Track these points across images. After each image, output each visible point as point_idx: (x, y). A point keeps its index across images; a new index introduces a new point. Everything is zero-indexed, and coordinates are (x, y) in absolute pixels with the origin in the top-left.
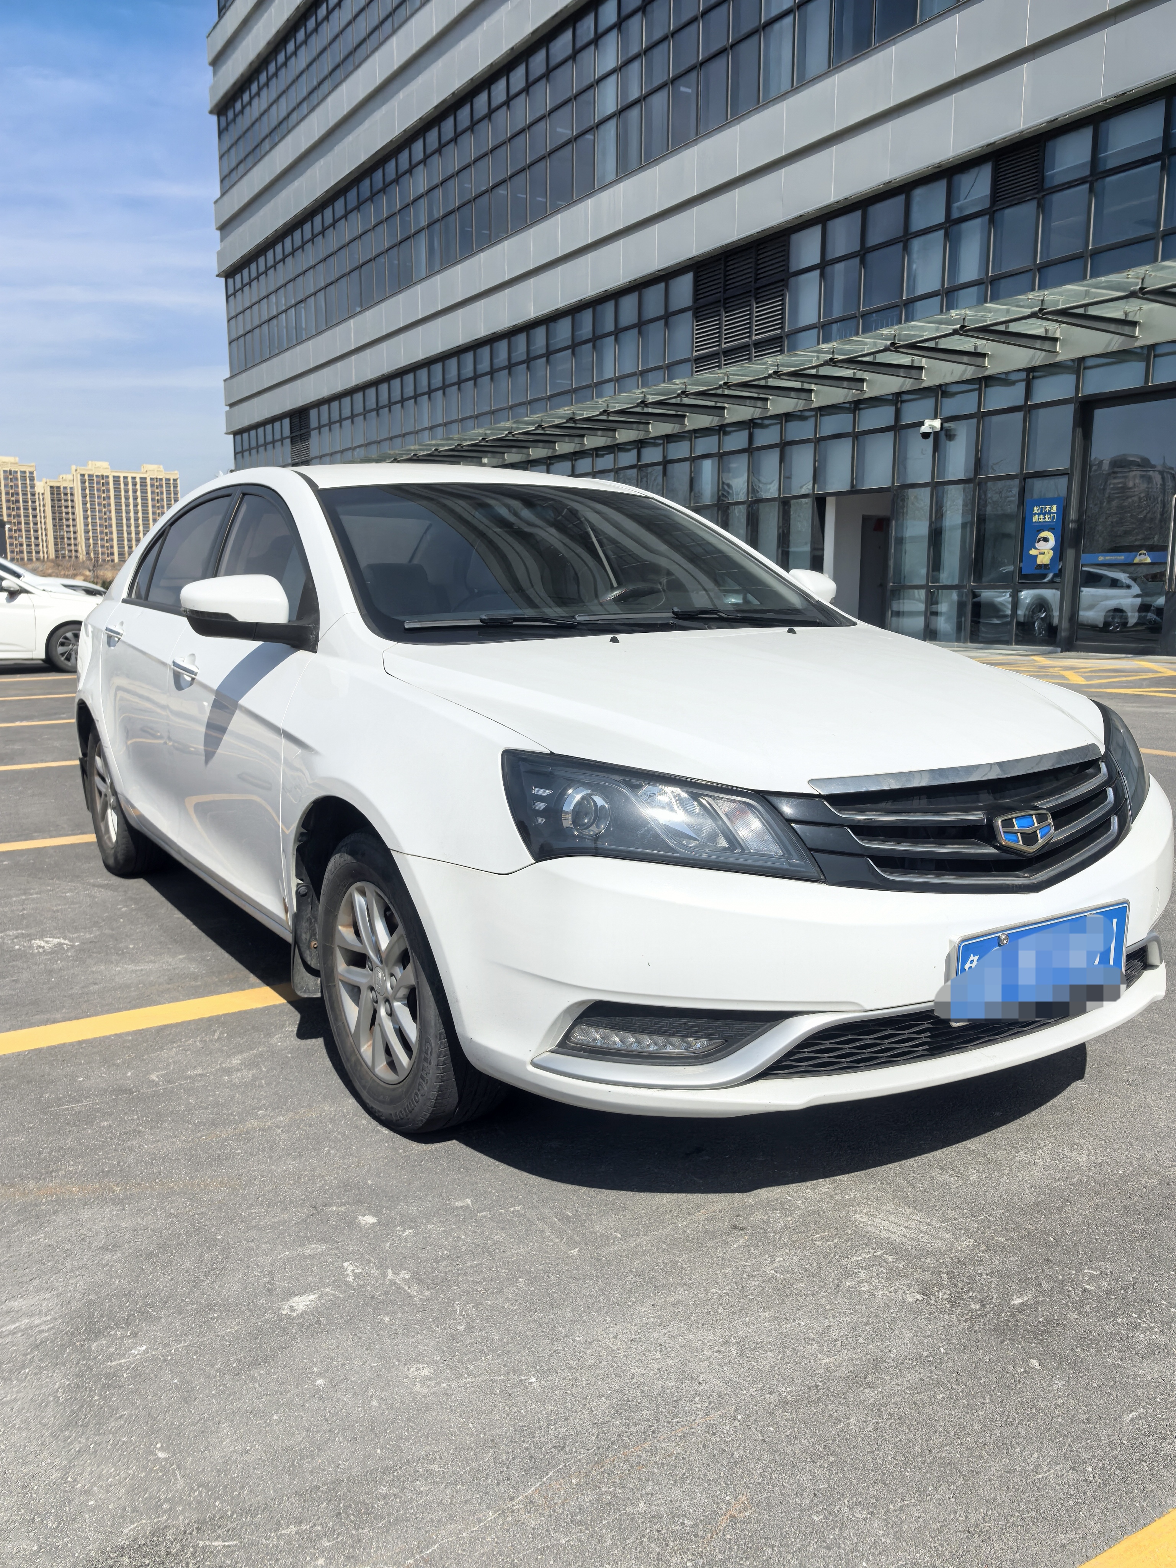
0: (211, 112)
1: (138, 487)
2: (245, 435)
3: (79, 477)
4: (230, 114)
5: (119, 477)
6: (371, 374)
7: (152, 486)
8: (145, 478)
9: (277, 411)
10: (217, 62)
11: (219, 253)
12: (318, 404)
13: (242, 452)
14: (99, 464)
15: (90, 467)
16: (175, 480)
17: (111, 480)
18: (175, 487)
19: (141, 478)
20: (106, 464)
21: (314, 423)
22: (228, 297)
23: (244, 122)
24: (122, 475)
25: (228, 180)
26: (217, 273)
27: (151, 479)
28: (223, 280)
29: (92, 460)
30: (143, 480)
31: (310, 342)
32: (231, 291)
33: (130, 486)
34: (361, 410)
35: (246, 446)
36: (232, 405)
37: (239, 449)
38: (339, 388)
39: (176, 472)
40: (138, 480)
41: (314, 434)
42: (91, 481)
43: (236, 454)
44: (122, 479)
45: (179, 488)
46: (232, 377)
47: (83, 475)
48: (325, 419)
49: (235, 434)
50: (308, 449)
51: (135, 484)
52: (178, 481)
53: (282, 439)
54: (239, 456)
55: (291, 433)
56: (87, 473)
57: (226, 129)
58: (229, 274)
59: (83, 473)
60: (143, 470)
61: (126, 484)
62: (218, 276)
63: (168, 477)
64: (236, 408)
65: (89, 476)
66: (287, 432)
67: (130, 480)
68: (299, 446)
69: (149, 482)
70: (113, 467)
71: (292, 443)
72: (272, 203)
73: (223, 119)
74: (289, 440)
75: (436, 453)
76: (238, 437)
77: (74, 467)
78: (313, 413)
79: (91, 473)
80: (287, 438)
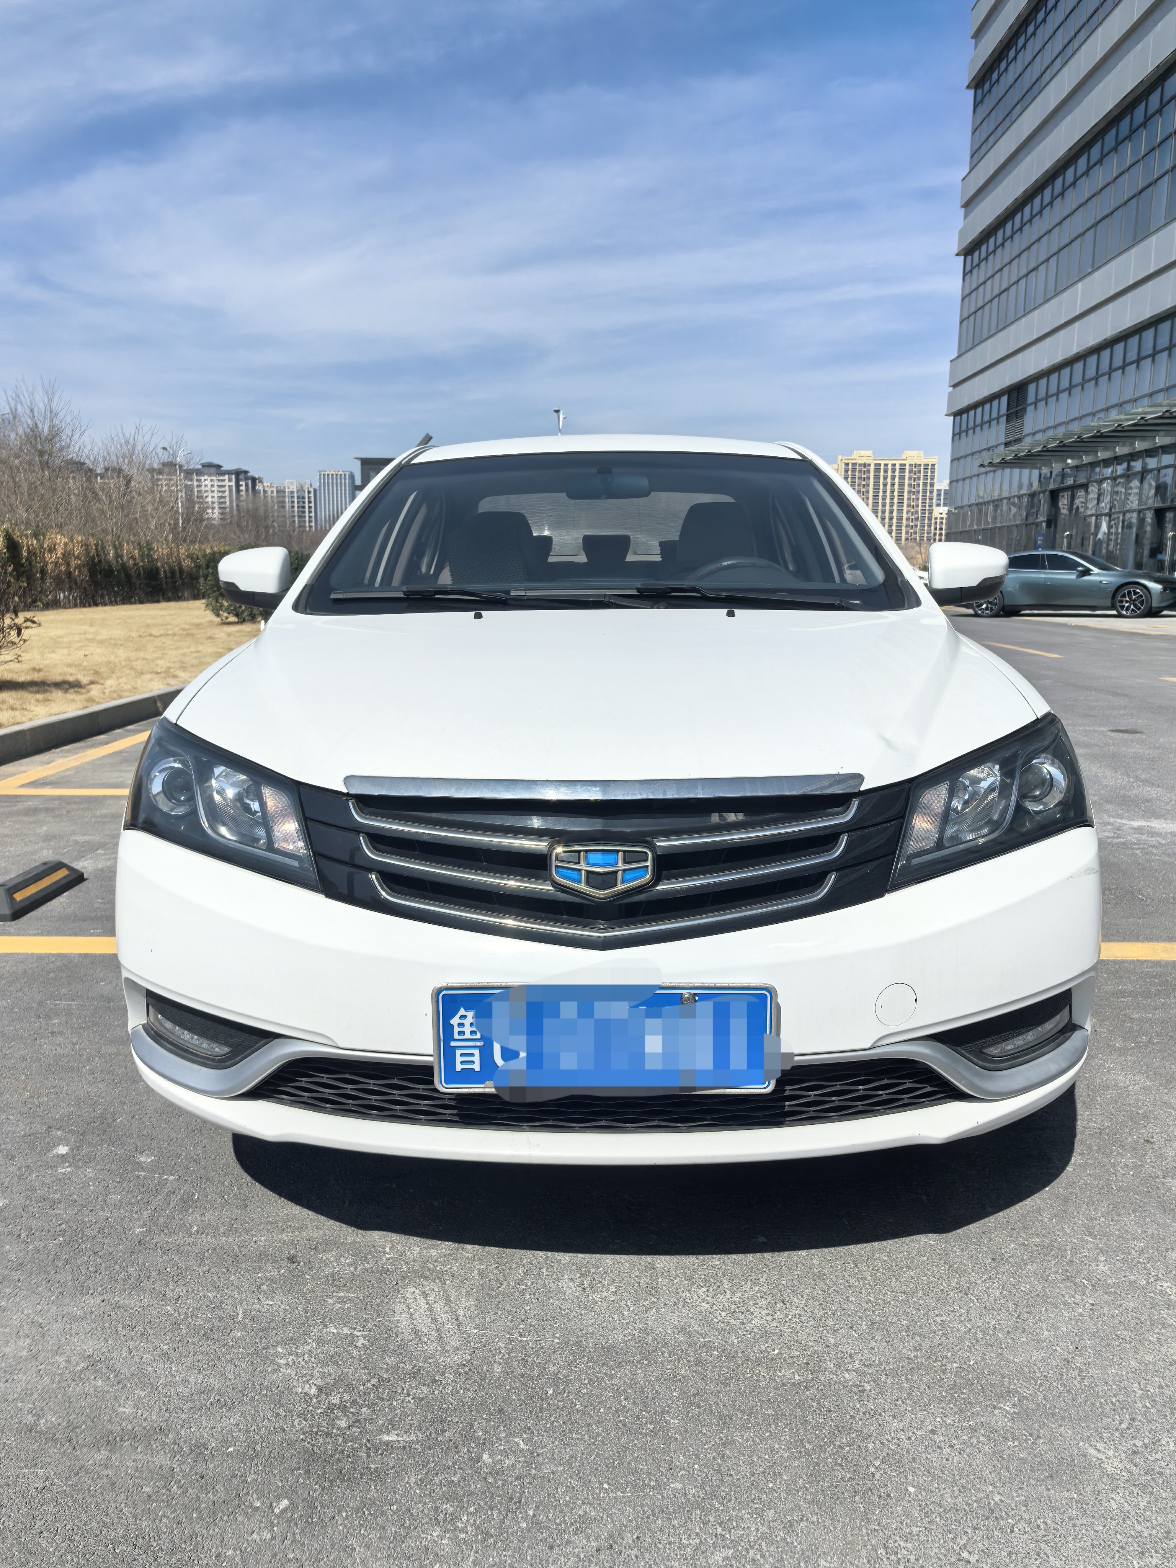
0: (968, 87)
1: (897, 473)
2: (965, 416)
3: (843, 466)
4: (987, 86)
5: (880, 465)
6: (1092, 341)
7: (910, 472)
8: (905, 465)
9: (996, 388)
10: (978, 35)
11: (961, 232)
12: (1036, 378)
13: (960, 434)
14: (862, 453)
15: (854, 456)
16: (933, 465)
17: (872, 468)
18: (933, 472)
19: (901, 465)
20: (869, 453)
21: (1031, 398)
22: (965, 275)
23: (998, 91)
24: (882, 463)
25: (977, 154)
26: (956, 252)
27: (911, 465)
28: (962, 258)
29: (857, 450)
30: (903, 466)
31: (1036, 312)
32: (968, 268)
33: (889, 473)
34: (1080, 380)
35: (964, 427)
36: (954, 386)
37: (957, 431)
38: (1059, 358)
39: (936, 457)
40: (897, 467)
41: (1030, 409)
42: (854, 469)
43: (954, 435)
44: (882, 467)
45: (936, 474)
46: (959, 356)
47: (847, 465)
48: (1042, 393)
49: (958, 414)
50: (1022, 426)
51: (894, 471)
52: (936, 466)
53: (998, 419)
54: (957, 437)
55: (1008, 410)
56: (850, 462)
57: (982, 101)
58: (968, 251)
59: (847, 462)
60: (904, 457)
61: (886, 471)
62: (957, 255)
63: (926, 462)
64: (958, 388)
65: (854, 464)
66: (1004, 410)
67: (890, 467)
68: (1015, 423)
69: (907, 468)
70: (876, 455)
71: (1008, 421)
72: (1016, 172)
73: (980, 91)
74: (1005, 418)
75: (1142, 422)
76: (958, 418)
77: (840, 457)
78: (1032, 388)
79: (854, 462)
80: (1003, 416)
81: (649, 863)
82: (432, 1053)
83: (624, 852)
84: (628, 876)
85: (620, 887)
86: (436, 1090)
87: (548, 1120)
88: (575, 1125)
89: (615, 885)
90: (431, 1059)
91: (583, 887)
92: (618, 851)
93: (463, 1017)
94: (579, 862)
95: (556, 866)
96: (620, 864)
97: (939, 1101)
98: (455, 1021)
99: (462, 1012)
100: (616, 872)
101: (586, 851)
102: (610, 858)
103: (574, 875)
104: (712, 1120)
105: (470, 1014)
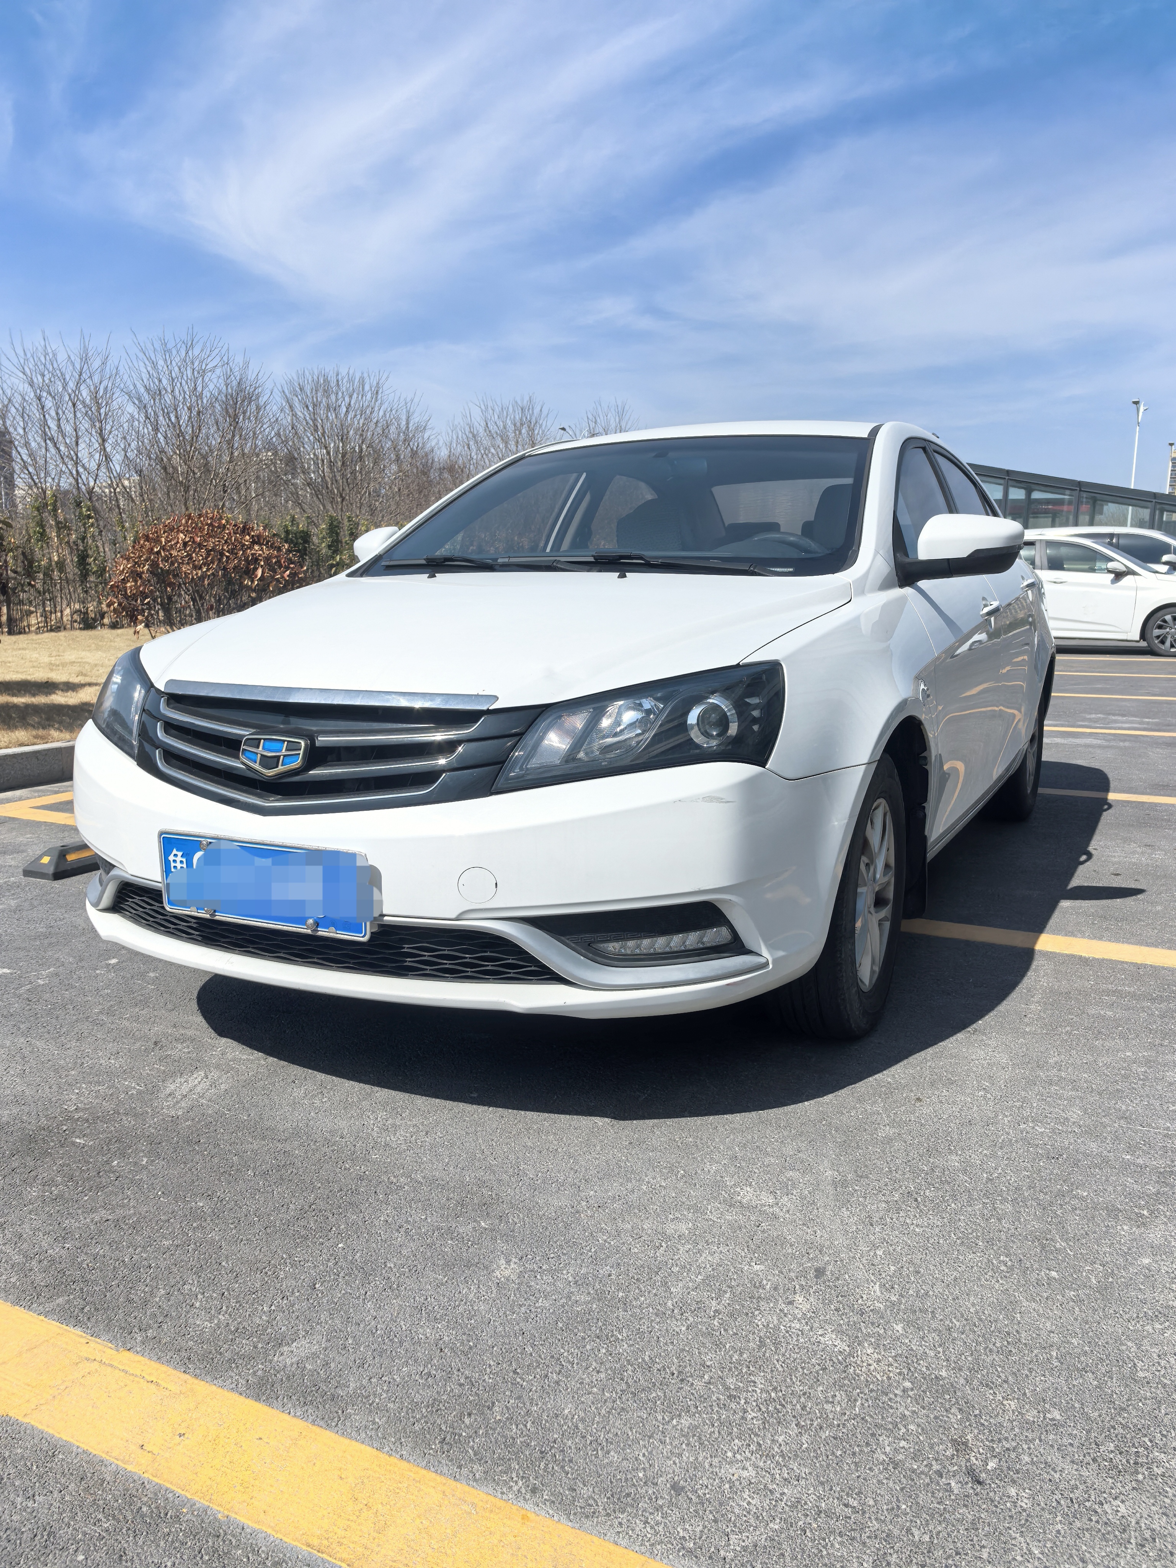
81: (301, 752)
82: (160, 880)
83: (288, 742)
84: (287, 760)
85: (281, 768)
86: (163, 908)
87: (249, 947)
88: (266, 954)
89: (277, 767)
90: (160, 885)
91: (257, 766)
92: (284, 741)
93: (176, 855)
94: (258, 747)
95: (244, 750)
96: (284, 751)
97: (544, 982)
98: (171, 858)
99: (175, 852)
100: (279, 757)
101: (265, 739)
102: (276, 745)
103: (252, 756)
104: (354, 963)
105: (180, 854)
